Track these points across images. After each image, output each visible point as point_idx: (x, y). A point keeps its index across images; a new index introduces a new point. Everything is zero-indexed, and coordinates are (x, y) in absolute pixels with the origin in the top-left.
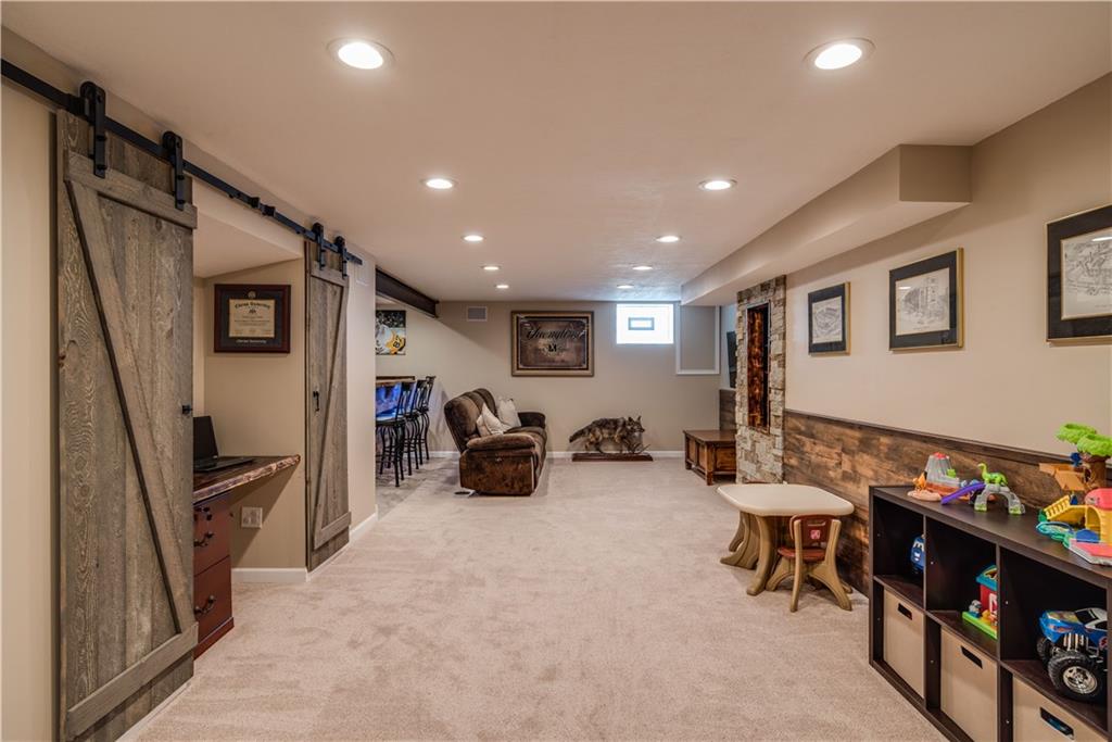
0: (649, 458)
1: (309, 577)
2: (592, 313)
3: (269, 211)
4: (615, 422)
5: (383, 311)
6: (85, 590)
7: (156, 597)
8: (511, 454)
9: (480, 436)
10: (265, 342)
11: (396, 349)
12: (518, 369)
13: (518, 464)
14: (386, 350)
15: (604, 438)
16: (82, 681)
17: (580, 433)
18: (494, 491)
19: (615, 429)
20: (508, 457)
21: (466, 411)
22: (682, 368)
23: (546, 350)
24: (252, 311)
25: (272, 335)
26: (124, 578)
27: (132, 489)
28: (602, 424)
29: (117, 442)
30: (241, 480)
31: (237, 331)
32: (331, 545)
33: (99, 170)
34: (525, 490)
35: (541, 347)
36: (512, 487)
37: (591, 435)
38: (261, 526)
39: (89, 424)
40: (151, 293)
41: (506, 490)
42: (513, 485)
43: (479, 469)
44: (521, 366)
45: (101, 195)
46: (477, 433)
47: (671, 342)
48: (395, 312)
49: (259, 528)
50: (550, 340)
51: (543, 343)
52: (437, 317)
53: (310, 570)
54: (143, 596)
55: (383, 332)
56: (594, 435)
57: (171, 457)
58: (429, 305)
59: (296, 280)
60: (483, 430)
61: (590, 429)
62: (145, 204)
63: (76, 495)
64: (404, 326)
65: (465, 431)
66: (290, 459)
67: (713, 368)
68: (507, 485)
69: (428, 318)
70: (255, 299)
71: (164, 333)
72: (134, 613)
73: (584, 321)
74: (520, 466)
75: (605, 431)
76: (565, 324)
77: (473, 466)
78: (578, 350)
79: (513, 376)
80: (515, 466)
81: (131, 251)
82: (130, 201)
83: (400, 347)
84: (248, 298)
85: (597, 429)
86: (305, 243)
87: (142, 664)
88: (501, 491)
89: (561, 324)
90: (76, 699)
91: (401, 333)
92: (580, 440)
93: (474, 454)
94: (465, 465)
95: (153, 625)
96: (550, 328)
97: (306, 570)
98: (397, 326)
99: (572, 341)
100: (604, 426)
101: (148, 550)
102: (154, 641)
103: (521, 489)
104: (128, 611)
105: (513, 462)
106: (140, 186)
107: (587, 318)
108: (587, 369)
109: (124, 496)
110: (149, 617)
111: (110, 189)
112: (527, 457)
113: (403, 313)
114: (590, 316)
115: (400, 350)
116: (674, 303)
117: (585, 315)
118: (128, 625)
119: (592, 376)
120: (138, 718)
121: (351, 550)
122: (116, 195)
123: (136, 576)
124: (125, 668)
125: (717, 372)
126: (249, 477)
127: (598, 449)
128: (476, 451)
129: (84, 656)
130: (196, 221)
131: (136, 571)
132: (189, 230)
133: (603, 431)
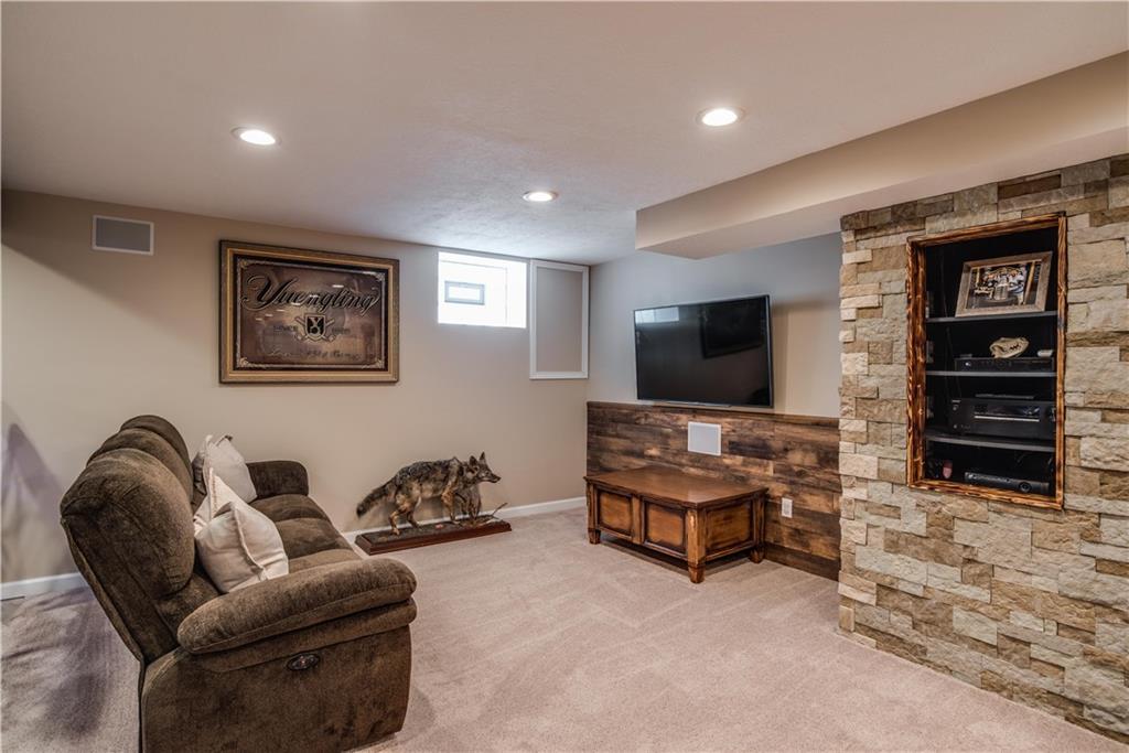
0: (504, 527)
2: (396, 263)
4: (445, 466)
8: (348, 634)
12: (236, 368)
19: (445, 480)
22: (539, 369)
28: (424, 472)
34: (388, 725)
35: (289, 321)
37: (401, 495)
42: (350, 724)
43: (229, 712)
44: (242, 362)
47: (523, 325)
50: (311, 310)
51: (293, 314)
56: (407, 495)
61: (399, 484)
67: (579, 369)
68: (331, 733)
73: (381, 277)
74: (378, 663)
75: (429, 486)
76: (343, 278)
78: (369, 334)
79: (224, 382)
80: (361, 667)
85: (415, 485)
89: (334, 278)
96: (311, 286)
99: (355, 314)
100: (425, 477)
103: (375, 728)
107: (386, 272)
108: (385, 369)
114: (391, 268)
116: (527, 260)
117: (384, 266)
119: (393, 383)
125: (583, 374)
133: (424, 485)
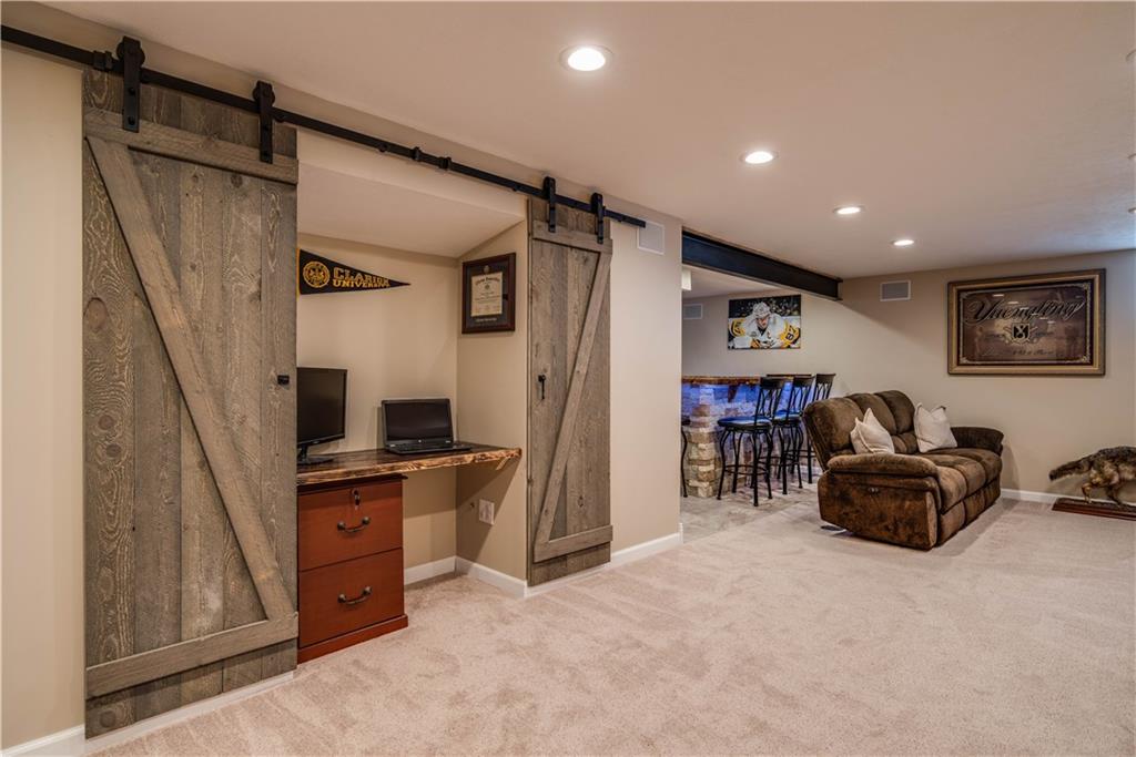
1: (529, 593)
2: (1103, 273)
3: (445, 164)
5: (775, 298)
6: (115, 550)
7: (231, 575)
8: (891, 483)
9: (855, 453)
10: (494, 319)
11: (788, 342)
12: (959, 364)
13: (904, 500)
14: (778, 343)
15: (1122, 480)
16: (110, 642)
17: (1074, 467)
18: (869, 534)
20: (886, 487)
21: (833, 418)
23: (1008, 335)
24: (487, 287)
25: (500, 312)
26: (179, 547)
27: (190, 457)
29: (166, 406)
30: (406, 466)
31: (478, 310)
32: (571, 561)
33: (131, 124)
34: (916, 540)
35: (999, 331)
36: (896, 532)
37: (1094, 472)
38: (492, 523)
39: (121, 383)
40: (222, 252)
41: (886, 535)
42: (896, 528)
43: (845, 499)
44: (964, 361)
45: (130, 148)
46: (850, 448)
48: (788, 298)
49: (490, 525)
50: (1017, 321)
51: (1002, 326)
52: (840, 299)
53: (531, 584)
54: (208, 570)
55: (775, 323)
56: (1101, 472)
57: (258, 429)
58: (828, 286)
59: (520, 245)
60: (857, 444)
61: (1091, 462)
62: (207, 157)
63: (99, 452)
64: (799, 314)
65: (830, 445)
66: (503, 453)
68: (887, 528)
69: (826, 302)
70: (490, 272)
71: (245, 296)
72: (195, 586)
73: (1086, 286)
74: (907, 503)
75: (1126, 469)
76: (1048, 293)
77: (837, 494)
79: (951, 374)
80: (898, 503)
81: (191, 209)
82: (182, 155)
83: (794, 338)
84: (483, 273)
85: (1109, 464)
86: (528, 201)
87: (199, 641)
88: (878, 536)
89: (1038, 294)
90: (102, 658)
91: (794, 322)
92: (1073, 477)
93: (838, 477)
94: (825, 490)
95: (225, 604)
96: (1016, 302)
97: (525, 583)
98: (790, 314)
99: (1059, 319)
100: (1124, 460)
101: (216, 522)
102: (227, 619)
103: (910, 537)
104: (185, 582)
105: (896, 496)
106: (200, 140)
107: (1092, 281)
108: (1091, 363)
109: (179, 463)
110: (220, 594)
111: (148, 143)
112: (920, 492)
113: (798, 299)
114: (1097, 277)
115: (794, 342)
117: (1087, 277)
118: (184, 596)
119: (1102, 374)
120: (201, 696)
121: (612, 572)
122: (157, 149)
123: (197, 548)
124: (180, 641)
126: (420, 465)
127: (1111, 497)
128: (838, 473)
129: (114, 617)
130: (297, 175)
131: (197, 542)
132: (293, 186)
133: (1121, 467)
